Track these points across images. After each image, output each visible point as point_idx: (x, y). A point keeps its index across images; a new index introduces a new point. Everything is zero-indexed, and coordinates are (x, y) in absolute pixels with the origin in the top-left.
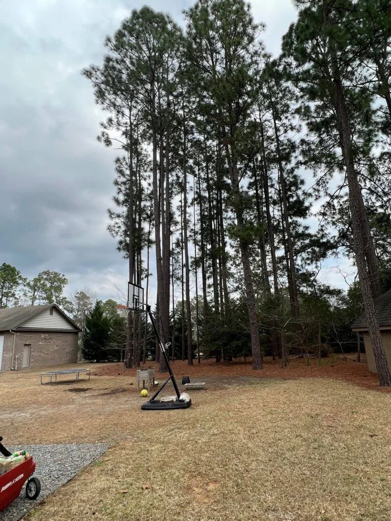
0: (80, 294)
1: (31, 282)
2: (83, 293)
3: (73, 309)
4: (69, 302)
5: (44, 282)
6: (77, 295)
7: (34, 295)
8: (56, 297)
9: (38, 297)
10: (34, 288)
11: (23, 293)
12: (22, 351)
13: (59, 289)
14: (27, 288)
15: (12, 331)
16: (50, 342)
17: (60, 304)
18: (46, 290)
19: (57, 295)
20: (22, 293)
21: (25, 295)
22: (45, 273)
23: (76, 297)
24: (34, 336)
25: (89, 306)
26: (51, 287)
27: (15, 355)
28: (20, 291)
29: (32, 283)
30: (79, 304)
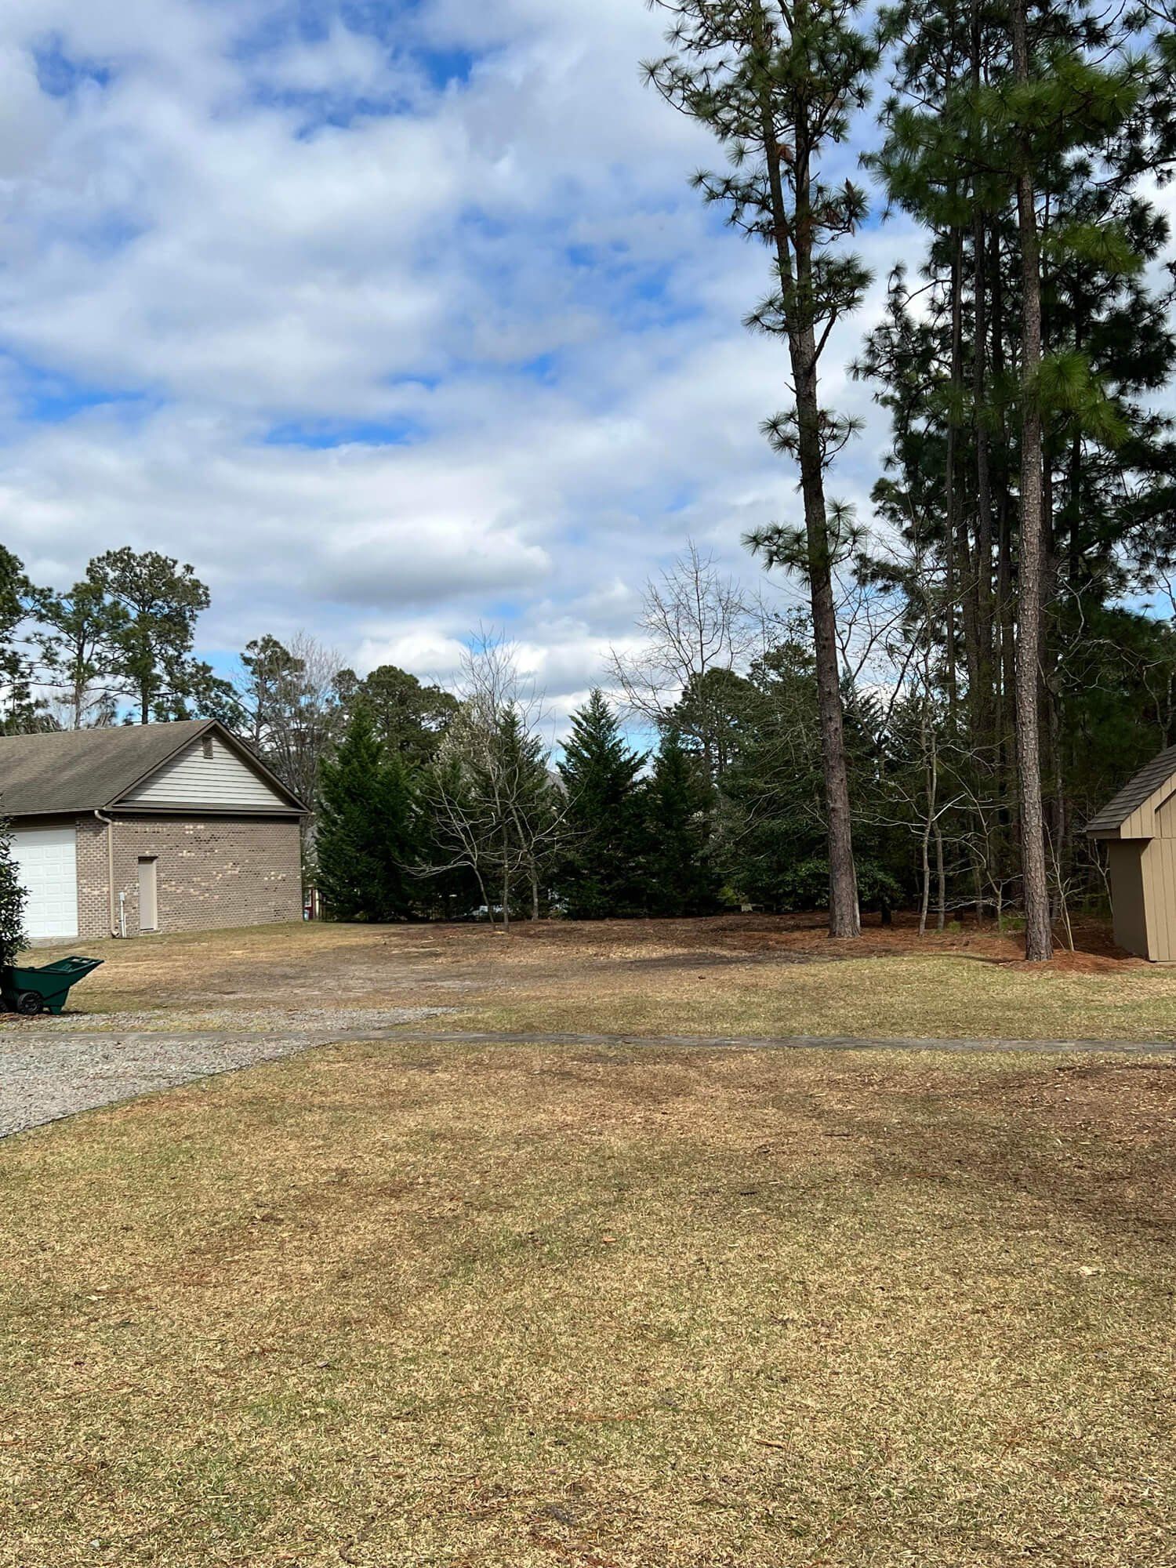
0: (263, 649)
1: (64, 603)
2: (276, 644)
3: (240, 713)
4: (219, 684)
5: (116, 604)
6: (249, 654)
7: (80, 656)
8: (170, 662)
9: (97, 666)
10: (78, 628)
11: (41, 649)
12: (135, 878)
13: (177, 628)
14: (49, 630)
15: (102, 812)
16: (212, 850)
17: (187, 693)
18: (129, 634)
19: (171, 652)
20: (35, 652)
21: (50, 658)
22: (112, 558)
23: (247, 661)
24: (164, 828)
25: (304, 701)
26: (142, 618)
27: (116, 892)
28: (28, 640)
29: (68, 606)
30: (261, 690)
